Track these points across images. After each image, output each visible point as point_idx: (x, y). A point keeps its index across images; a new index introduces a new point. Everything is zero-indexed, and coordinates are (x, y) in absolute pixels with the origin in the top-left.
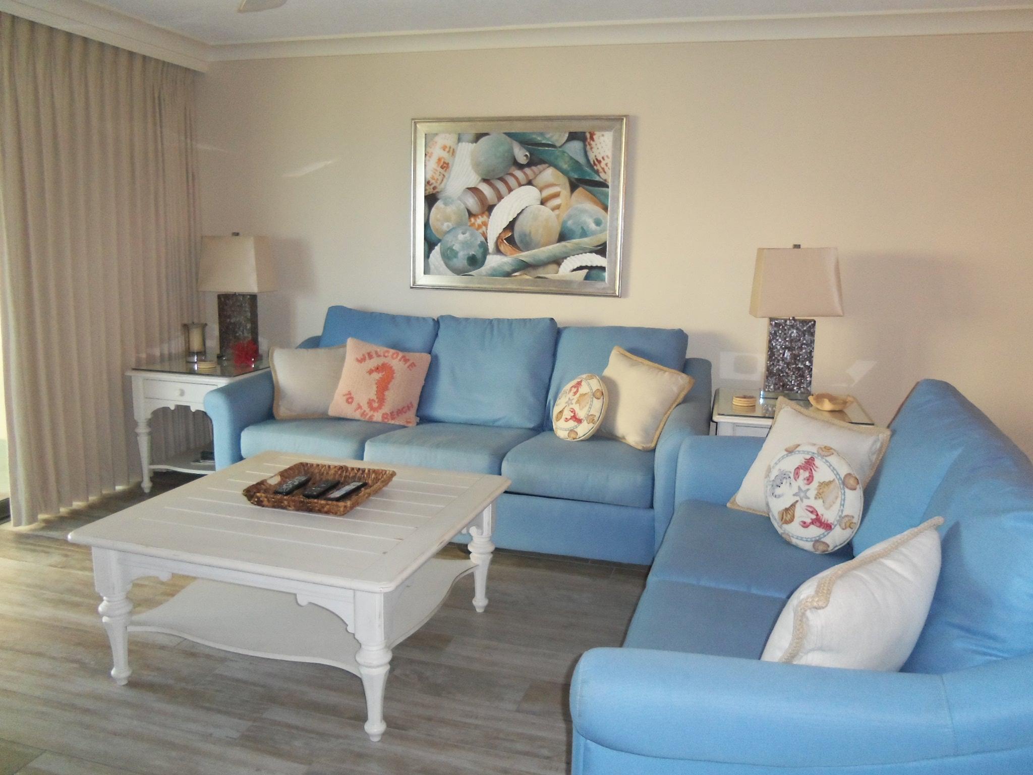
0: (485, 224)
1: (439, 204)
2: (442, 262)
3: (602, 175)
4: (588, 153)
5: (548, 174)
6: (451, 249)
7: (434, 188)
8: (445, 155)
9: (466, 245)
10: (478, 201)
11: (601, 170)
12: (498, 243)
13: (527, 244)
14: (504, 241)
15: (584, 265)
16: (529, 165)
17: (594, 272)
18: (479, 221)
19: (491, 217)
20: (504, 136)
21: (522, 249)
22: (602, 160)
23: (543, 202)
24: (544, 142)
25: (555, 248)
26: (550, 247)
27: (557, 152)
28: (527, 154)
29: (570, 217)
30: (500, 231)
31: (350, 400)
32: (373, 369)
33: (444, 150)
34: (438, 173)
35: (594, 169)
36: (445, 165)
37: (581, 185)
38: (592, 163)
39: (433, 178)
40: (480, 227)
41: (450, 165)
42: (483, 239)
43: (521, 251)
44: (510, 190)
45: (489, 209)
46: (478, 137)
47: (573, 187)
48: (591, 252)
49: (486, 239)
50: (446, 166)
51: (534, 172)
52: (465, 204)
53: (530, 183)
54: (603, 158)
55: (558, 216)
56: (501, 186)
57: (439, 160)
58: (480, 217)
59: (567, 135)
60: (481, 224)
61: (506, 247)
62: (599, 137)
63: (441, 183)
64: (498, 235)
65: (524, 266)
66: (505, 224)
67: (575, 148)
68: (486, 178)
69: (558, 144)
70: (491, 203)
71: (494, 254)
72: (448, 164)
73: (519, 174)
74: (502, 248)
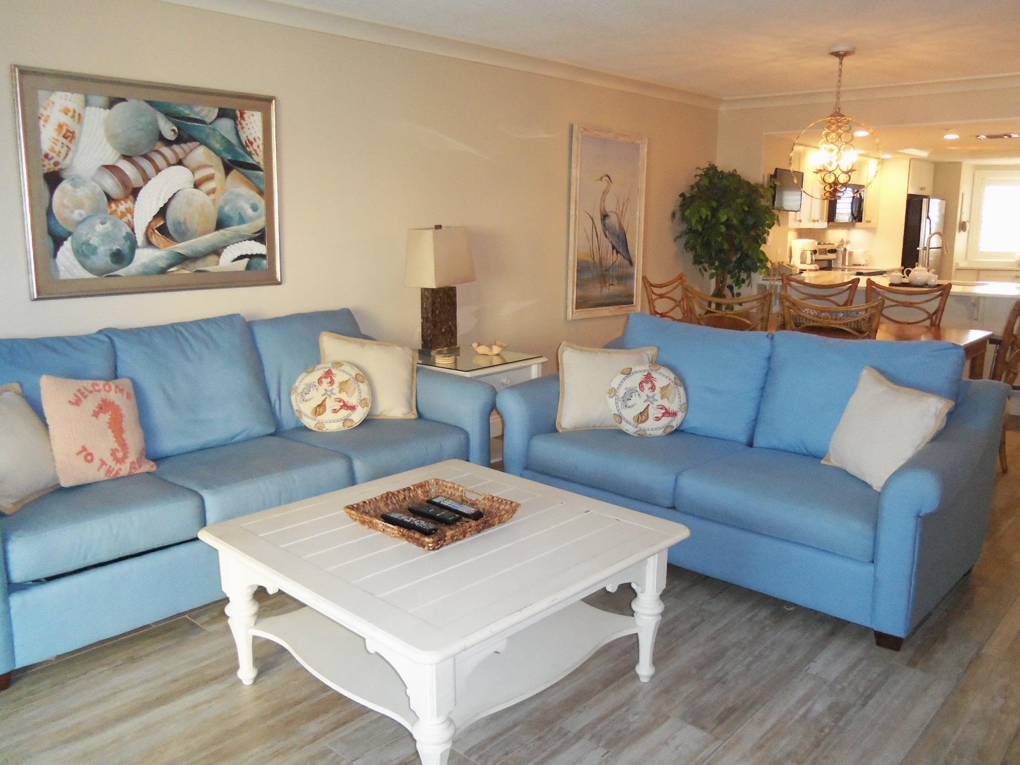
0: (130, 211)
1: (64, 186)
2: (76, 262)
3: (255, 157)
4: (240, 133)
5: (200, 154)
6: (87, 243)
7: (56, 164)
8: (66, 120)
9: (107, 237)
10: (119, 183)
11: (253, 152)
12: (149, 235)
13: (184, 235)
14: (156, 231)
15: (244, 254)
16: (179, 140)
17: (255, 260)
18: (122, 207)
19: (136, 203)
20: (146, 105)
21: (177, 239)
22: (253, 141)
23: (197, 186)
24: (192, 116)
25: (213, 237)
26: (208, 236)
27: (207, 129)
28: (176, 129)
29: (226, 202)
30: (150, 219)
31: (89, 458)
32: (97, 410)
33: (66, 114)
34: (60, 145)
35: (246, 150)
36: (69, 134)
37: (236, 167)
38: (244, 144)
39: (53, 150)
40: (123, 215)
41: (77, 134)
42: (129, 230)
43: (176, 241)
44: (158, 170)
45: (135, 192)
46: (112, 102)
47: (228, 169)
48: (250, 240)
49: (133, 230)
50: (71, 135)
51: (185, 151)
52: (101, 186)
53: (180, 163)
54: (255, 139)
55: (214, 201)
56: (146, 165)
57: (60, 126)
58: (122, 202)
59: (217, 111)
60: (125, 211)
61: (157, 238)
62: (249, 116)
63: (65, 158)
64: (147, 224)
65: (182, 260)
66: (155, 211)
67: (225, 125)
68: (126, 154)
69: (208, 120)
70: (136, 184)
71: (144, 247)
72: (73, 133)
73: (166, 150)
74: (153, 240)
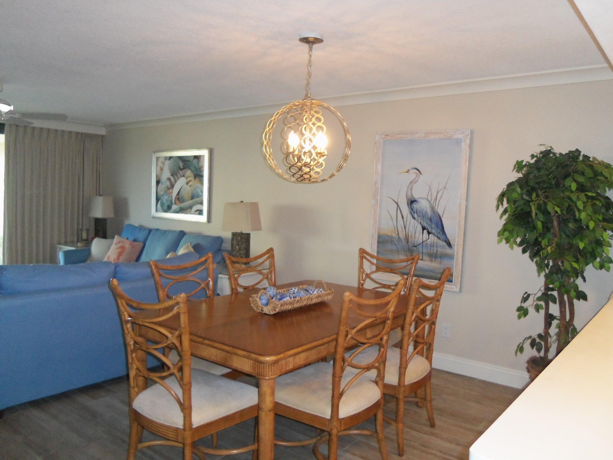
1: (160, 184)
2: (160, 207)
3: (202, 173)
4: (199, 164)
5: (189, 172)
6: (163, 202)
7: (159, 178)
9: (167, 200)
10: (170, 183)
11: (202, 170)
12: (175, 200)
13: (183, 201)
14: (177, 199)
15: (198, 209)
16: (183, 168)
17: (201, 212)
18: (171, 191)
19: (173, 190)
20: (177, 158)
22: (203, 166)
23: (187, 184)
24: (187, 160)
25: (190, 202)
27: (191, 164)
28: (183, 165)
29: (194, 189)
30: (176, 195)
31: (109, 258)
32: (119, 247)
33: (162, 163)
34: (160, 173)
35: (200, 170)
36: (161, 169)
37: (197, 177)
38: (200, 168)
39: (158, 175)
40: (170, 193)
41: (163, 169)
43: (181, 203)
44: (178, 179)
45: (173, 186)
46: (170, 158)
47: (195, 178)
48: (200, 204)
49: (172, 198)
51: (185, 172)
52: (167, 184)
53: (183, 176)
55: (191, 189)
56: (176, 177)
57: (160, 167)
58: (170, 189)
59: (193, 157)
62: (202, 157)
63: (160, 176)
64: (175, 197)
65: (182, 210)
66: (177, 192)
67: (196, 161)
68: (172, 174)
69: (191, 161)
70: (173, 184)
71: (174, 204)
73: (181, 172)
74: (176, 202)
